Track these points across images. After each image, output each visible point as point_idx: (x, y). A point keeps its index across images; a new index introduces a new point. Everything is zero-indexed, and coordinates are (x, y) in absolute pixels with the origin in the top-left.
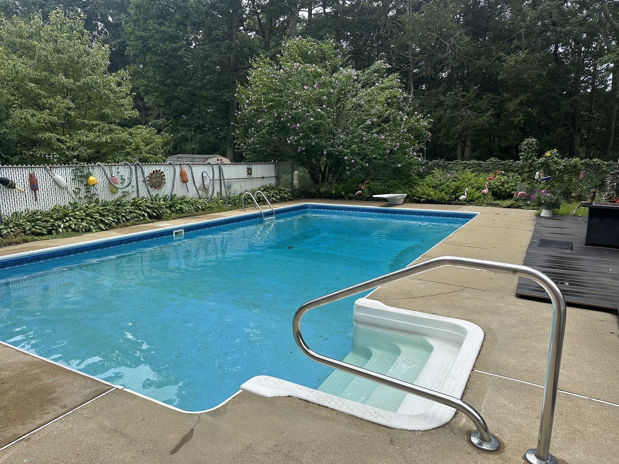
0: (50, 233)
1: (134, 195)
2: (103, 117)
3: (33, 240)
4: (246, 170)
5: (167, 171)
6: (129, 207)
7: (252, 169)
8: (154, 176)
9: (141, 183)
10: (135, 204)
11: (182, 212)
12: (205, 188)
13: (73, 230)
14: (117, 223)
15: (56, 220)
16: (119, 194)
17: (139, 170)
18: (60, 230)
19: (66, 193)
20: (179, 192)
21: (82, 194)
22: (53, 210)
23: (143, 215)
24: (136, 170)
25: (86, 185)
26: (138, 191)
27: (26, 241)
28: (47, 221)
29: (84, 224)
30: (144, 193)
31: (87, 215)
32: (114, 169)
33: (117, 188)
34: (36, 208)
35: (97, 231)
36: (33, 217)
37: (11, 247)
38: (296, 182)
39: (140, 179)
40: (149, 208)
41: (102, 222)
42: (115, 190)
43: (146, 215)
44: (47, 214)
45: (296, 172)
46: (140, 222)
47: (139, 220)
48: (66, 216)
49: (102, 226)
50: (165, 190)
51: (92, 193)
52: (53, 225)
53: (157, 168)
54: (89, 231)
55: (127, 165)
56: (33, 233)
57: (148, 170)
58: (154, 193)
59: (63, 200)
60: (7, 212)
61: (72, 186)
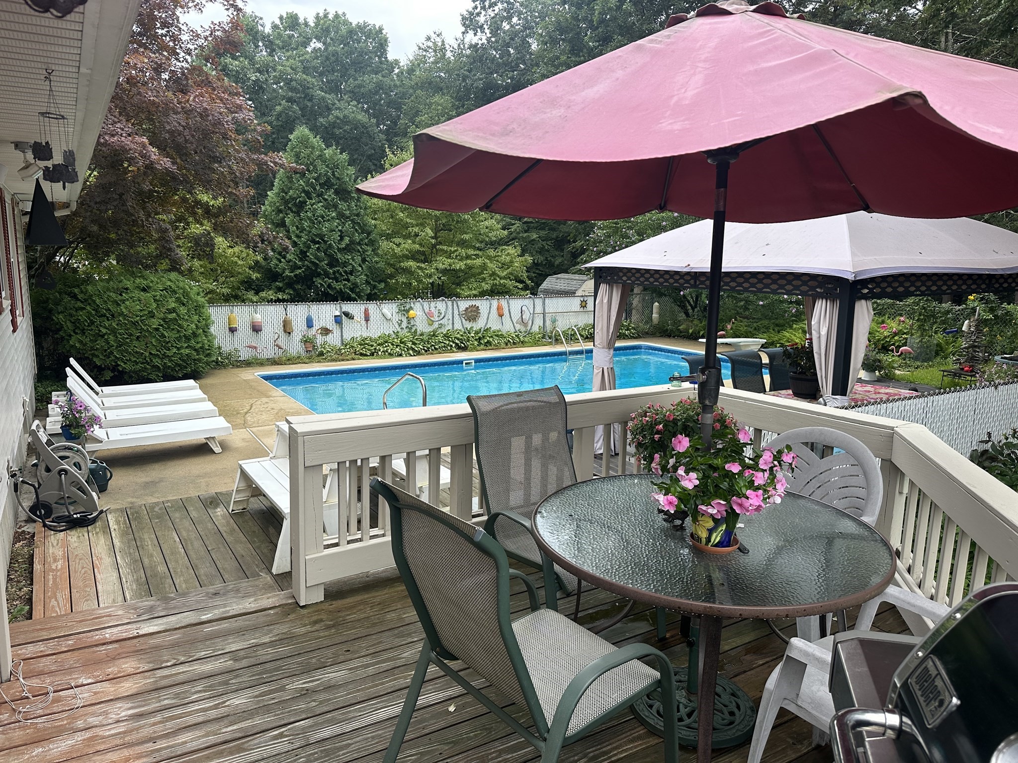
0: (372, 354)
1: (450, 327)
2: (463, 244)
3: (359, 359)
4: (579, 302)
5: (483, 305)
6: (440, 338)
7: (588, 302)
8: (469, 310)
9: (457, 317)
10: (446, 336)
11: (491, 345)
12: (522, 321)
13: (390, 354)
14: (426, 351)
15: (379, 345)
16: (436, 325)
17: (455, 306)
18: (380, 353)
19: (391, 324)
20: (494, 325)
21: (404, 325)
22: (379, 337)
23: (451, 346)
24: (453, 305)
25: (407, 318)
26: (453, 324)
27: (354, 359)
28: (372, 346)
29: (397, 349)
30: (458, 326)
31: (401, 342)
32: (433, 304)
33: (433, 321)
34: (368, 335)
35: (406, 356)
36: (363, 342)
37: (343, 362)
38: (655, 316)
39: (456, 312)
40: (458, 339)
41: (413, 349)
42: (431, 323)
43: (454, 345)
44: (375, 340)
45: (656, 304)
46: (445, 352)
47: (446, 349)
48: (386, 342)
49: (411, 352)
50: (480, 324)
51: (412, 324)
52: (375, 349)
53: (474, 303)
54: (401, 355)
55: (444, 300)
56: (362, 354)
57: (464, 305)
58: (468, 325)
59: (388, 330)
60: (347, 336)
61: (396, 318)
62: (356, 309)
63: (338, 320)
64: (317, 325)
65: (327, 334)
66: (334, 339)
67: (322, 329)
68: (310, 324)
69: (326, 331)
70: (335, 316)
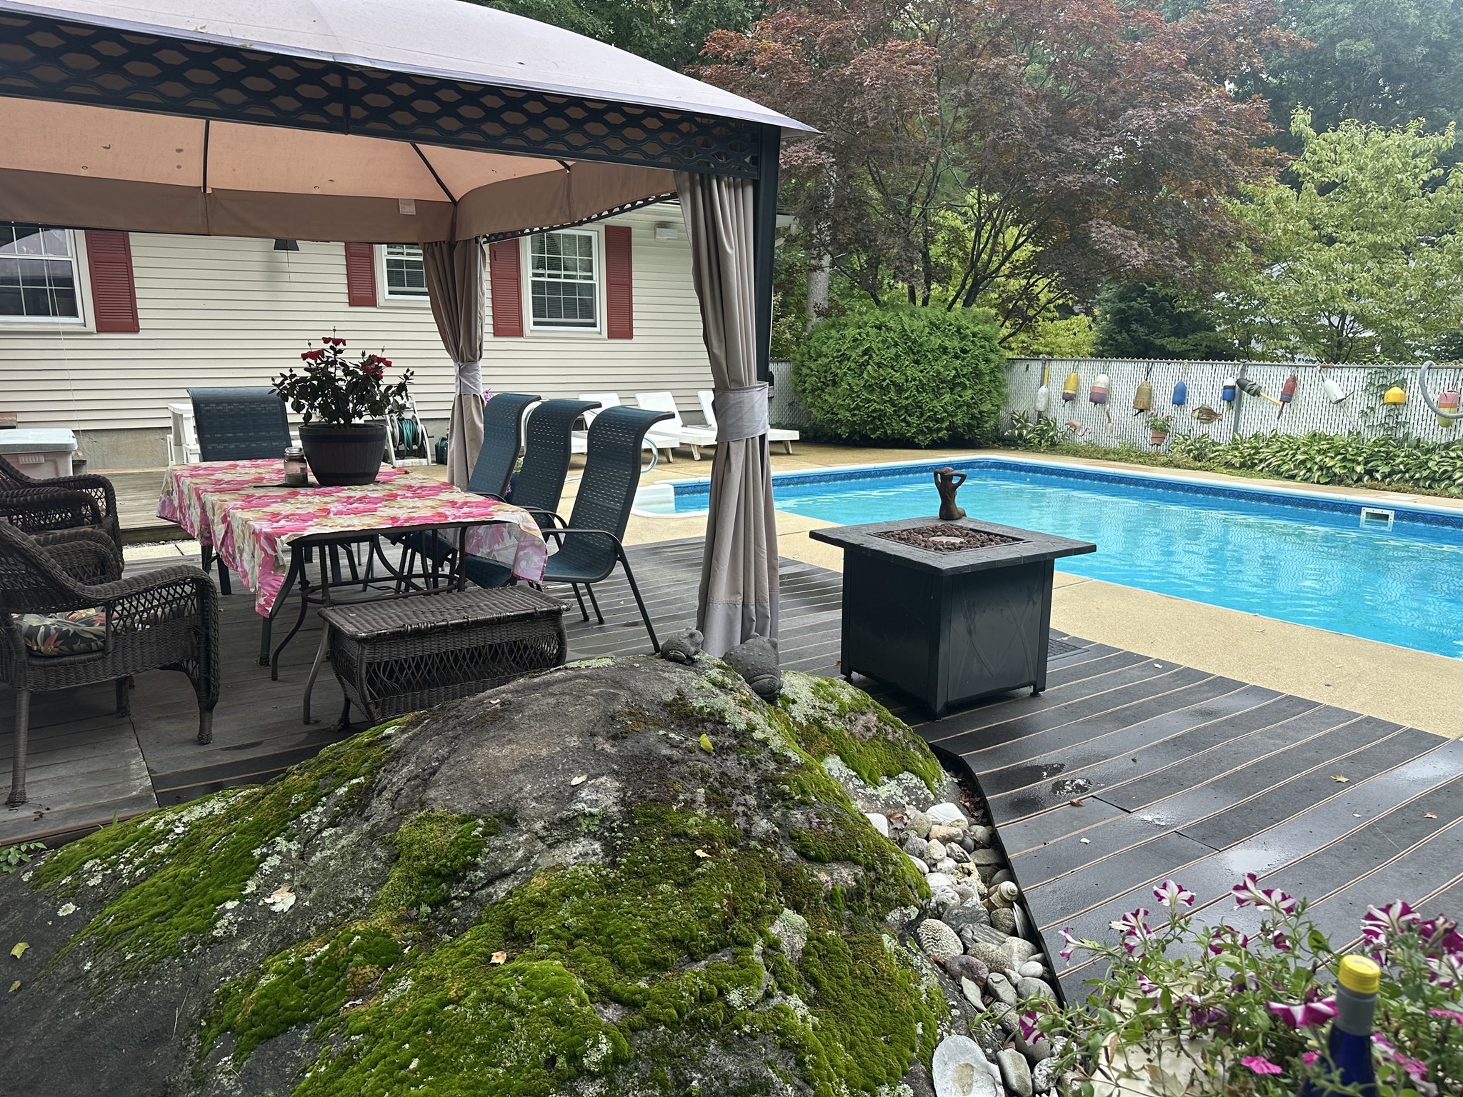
16: (1459, 429)
21: (1378, 419)
42: (1443, 420)
51: (1399, 419)
59: (1338, 427)
60: (1247, 430)
61: (1361, 402)
62: (1269, 378)
63: (1232, 396)
64: (1193, 402)
65: (1209, 420)
66: (1219, 432)
67: (1201, 410)
68: (1180, 397)
69: (1208, 415)
70: (1225, 387)
